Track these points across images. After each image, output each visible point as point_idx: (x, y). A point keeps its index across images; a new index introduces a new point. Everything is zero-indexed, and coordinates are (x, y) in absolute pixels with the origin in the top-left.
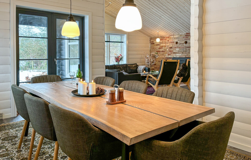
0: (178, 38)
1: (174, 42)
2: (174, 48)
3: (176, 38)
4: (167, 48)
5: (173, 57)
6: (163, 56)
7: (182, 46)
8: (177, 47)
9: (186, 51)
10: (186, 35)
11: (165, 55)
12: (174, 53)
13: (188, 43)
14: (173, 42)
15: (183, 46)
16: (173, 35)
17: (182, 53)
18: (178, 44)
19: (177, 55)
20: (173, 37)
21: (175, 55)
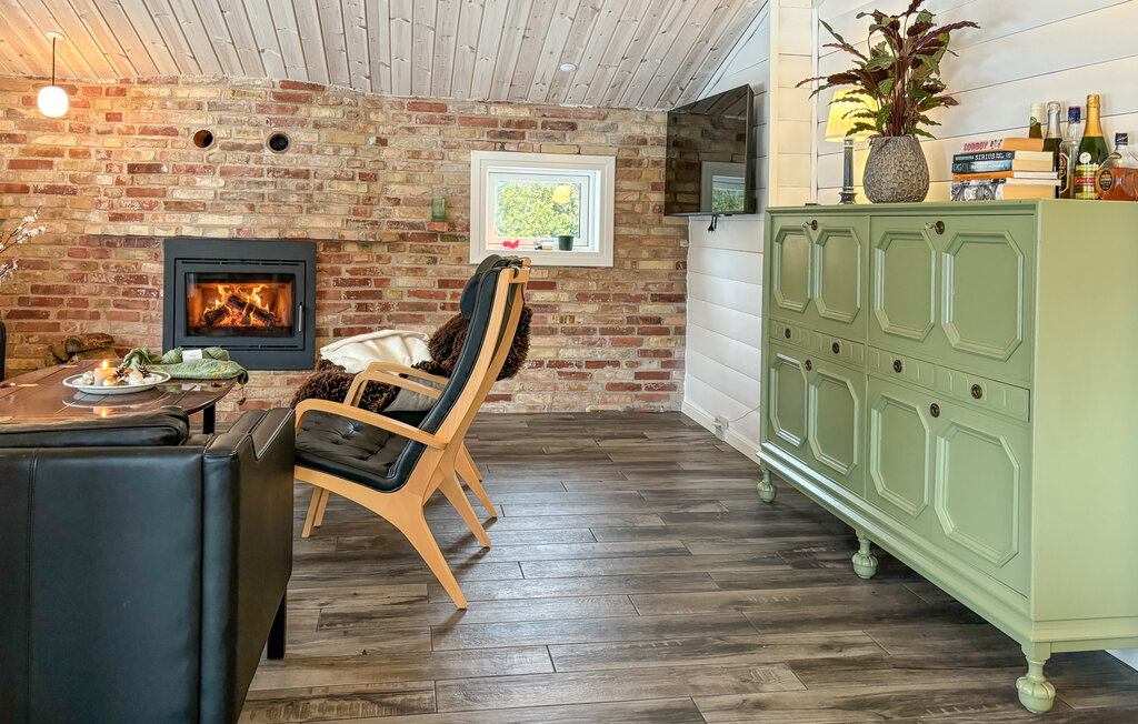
0: (213, 106)
1: (181, 131)
2: (176, 170)
3: (199, 106)
4: (96, 170)
5: (172, 233)
6: (61, 228)
7: (252, 165)
8: (208, 169)
9: (275, 199)
10: (278, 97)
11: (77, 215)
12: (180, 206)
13: (291, 145)
14: (172, 132)
15: (259, 160)
16: (173, 81)
17: (245, 210)
18: (215, 150)
19: (206, 219)
20: (165, 91)
21: (186, 218)
